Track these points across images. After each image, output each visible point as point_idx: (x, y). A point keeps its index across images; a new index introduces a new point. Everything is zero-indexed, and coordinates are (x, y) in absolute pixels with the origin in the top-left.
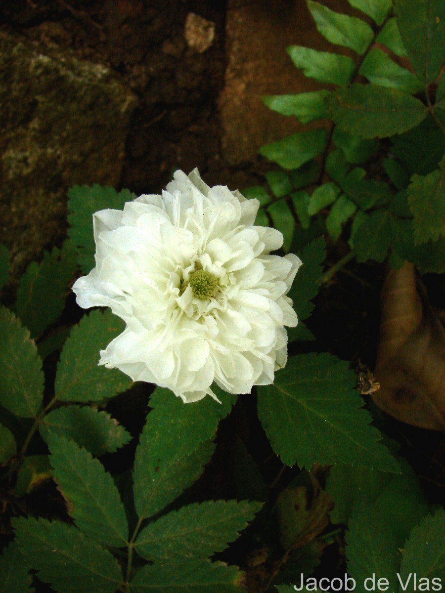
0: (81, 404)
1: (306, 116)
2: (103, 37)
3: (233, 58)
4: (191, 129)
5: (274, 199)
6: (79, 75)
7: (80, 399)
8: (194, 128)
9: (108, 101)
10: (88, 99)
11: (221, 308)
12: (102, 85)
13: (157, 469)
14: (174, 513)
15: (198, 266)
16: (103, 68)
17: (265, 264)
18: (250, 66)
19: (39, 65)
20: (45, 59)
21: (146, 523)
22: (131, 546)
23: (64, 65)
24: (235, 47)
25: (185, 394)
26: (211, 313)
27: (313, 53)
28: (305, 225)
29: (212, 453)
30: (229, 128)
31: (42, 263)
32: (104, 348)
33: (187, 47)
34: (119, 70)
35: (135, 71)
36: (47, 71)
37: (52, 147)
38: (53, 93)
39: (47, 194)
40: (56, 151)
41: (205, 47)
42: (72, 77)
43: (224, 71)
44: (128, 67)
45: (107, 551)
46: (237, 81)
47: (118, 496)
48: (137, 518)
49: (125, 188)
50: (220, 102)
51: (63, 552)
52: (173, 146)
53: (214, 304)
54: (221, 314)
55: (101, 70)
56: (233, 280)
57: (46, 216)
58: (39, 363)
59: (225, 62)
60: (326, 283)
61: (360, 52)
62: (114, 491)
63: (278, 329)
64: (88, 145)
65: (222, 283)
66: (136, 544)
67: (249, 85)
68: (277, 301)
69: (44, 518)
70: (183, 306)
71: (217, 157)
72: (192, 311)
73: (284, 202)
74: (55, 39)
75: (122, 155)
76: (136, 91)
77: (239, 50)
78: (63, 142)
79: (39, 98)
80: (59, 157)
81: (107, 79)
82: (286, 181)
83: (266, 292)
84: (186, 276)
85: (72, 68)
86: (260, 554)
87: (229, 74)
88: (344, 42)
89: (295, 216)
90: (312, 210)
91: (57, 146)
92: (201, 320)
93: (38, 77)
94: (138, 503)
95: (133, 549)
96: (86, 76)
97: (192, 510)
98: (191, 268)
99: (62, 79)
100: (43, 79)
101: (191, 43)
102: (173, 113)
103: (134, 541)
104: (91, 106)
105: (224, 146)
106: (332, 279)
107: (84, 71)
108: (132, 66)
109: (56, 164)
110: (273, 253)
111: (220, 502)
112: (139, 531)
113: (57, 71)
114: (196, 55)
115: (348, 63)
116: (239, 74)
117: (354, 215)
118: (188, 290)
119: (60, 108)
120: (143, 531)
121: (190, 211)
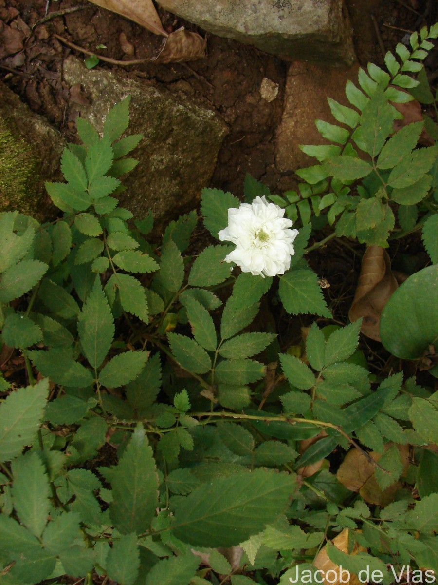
0: (200, 288)
1: (321, 158)
2: (212, 91)
3: (288, 106)
4: (258, 147)
5: (302, 199)
6: (198, 116)
7: (200, 285)
8: (260, 146)
9: (212, 130)
10: (201, 129)
11: (268, 246)
12: (210, 121)
13: (235, 312)
14: (238, 337)
15: (262, 230)
16: (212, 112)
17: (285, 232)
18: (298, 111)
19: (178, 111)
20: (181, 107)
21: (225, 341)
22: (217, 351)
23: (190, 110)
24: (291, 99)
25: (253, 272)
26: (265, 246)
27: (328, 125)
28: (317, 215)
29: (257, 313)
30: (282, 149)
31: (178, 221)
32: (228, 254)
33: (261, 98)
34: (219, 110)
35: (229, 111)
36: (181, 114)
37: (177, 154)
38: (183, 125)
39: (171, 181)
40: (179, 157)
41: (272, 99)
42: (194, 116)
43: (282, 114)
44: (225, 109)
45: (206, 353)
46: (289, 120)
47: (214, 328)
48: (221, 339)
49: (229, 191)
50: (278, 131)
51: (187, 350)
52: (246, 156)
53: (266, 244)
54: (268, 247)
55: (211, 113)
56: (273, 236)
57: (169, 194)
58: (183, 267)
59: (283, 109)
60: (321, 246)
61: (353, 127)
62: (213, 326)
63: (287, 255)
64: (196, 155)
65: (270, 237)
66: (220, 350)
67: (297, 122)
68: (288, 245)
69: (181, 334)
70: (255, 243)
71: (273, 166)
72: (258, 245)
73: (306, 201)
74: (186, 93)
75: (215, 160)
76: (229, 124)
77: (293, 101)
78: (183, 151)
79: (175, 128)
80: (180, 160)
81: (213, 118)
82: (309, 189)
83: (284, 241)
84: (257, 233)
85: (194, 112)
86: (274, 364)
87: (285, 116)
88: (345, 121)
89: (312, 209)
90: (322, 207)
91: (180, 154)
92: (261, 248)
93: (176, 117)
94: (222, 332)
95: (218, 353)
96: (202, 117)
97: (247, 336)
98: (259, 231)
99: (188, 118)
100: (178, 118)
101: (264, 96)
102: (249, 136)
103: (219, 349)
104: (202, 133)
105: (278, 160)
106: (325, 244)
107: (201, 114)
108: (227, 108)
109: (178, 163)
110: (289, 228)
111: (259, 333)
112: (221, 345)
113: (187, 113)
114: (266, 104)
115: (345, 133)
116: (291, 116)
117: (343, 212)
118: (258, 238)
119: (185, 133)
120: (223, 344)
121: (261, 211)
